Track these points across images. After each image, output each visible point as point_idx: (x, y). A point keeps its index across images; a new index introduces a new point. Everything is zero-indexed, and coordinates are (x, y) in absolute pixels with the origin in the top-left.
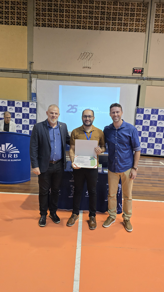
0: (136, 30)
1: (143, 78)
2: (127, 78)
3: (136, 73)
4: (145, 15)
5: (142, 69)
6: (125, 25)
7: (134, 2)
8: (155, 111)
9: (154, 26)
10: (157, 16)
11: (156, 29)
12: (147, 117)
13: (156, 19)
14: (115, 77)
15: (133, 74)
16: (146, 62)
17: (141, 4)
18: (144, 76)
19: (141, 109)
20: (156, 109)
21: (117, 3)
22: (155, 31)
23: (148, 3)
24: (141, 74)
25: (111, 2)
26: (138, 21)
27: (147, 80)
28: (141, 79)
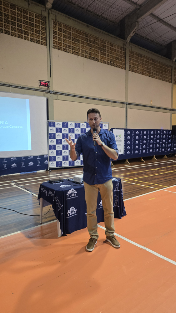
0: (38, 42)
1: (50, 91)
2: (34, 89)
3: (42, 85)
4: (44, 29)
5: (47, 82)
6: (26, 33)
7: (33, 12)
8: (65, 125)
9: (53, 42)
10: (55, 33)
11: (56, 45)
12: (59, 130)
13: (54, 35)
14: (22, 88)
15: (40, 86)
16: (51, 76)
17: (39, 16)
18: (50, 89)
19: (53, 122)
20: (66, 123)
21: (15, 7)
22: (54, 46)
23: (46, 17)
24: (47, 88)
25: (8, 5)
26: (38, 32)
27: (54, 93)
28: (48, 93)
